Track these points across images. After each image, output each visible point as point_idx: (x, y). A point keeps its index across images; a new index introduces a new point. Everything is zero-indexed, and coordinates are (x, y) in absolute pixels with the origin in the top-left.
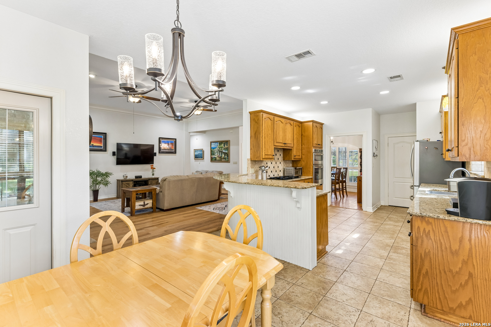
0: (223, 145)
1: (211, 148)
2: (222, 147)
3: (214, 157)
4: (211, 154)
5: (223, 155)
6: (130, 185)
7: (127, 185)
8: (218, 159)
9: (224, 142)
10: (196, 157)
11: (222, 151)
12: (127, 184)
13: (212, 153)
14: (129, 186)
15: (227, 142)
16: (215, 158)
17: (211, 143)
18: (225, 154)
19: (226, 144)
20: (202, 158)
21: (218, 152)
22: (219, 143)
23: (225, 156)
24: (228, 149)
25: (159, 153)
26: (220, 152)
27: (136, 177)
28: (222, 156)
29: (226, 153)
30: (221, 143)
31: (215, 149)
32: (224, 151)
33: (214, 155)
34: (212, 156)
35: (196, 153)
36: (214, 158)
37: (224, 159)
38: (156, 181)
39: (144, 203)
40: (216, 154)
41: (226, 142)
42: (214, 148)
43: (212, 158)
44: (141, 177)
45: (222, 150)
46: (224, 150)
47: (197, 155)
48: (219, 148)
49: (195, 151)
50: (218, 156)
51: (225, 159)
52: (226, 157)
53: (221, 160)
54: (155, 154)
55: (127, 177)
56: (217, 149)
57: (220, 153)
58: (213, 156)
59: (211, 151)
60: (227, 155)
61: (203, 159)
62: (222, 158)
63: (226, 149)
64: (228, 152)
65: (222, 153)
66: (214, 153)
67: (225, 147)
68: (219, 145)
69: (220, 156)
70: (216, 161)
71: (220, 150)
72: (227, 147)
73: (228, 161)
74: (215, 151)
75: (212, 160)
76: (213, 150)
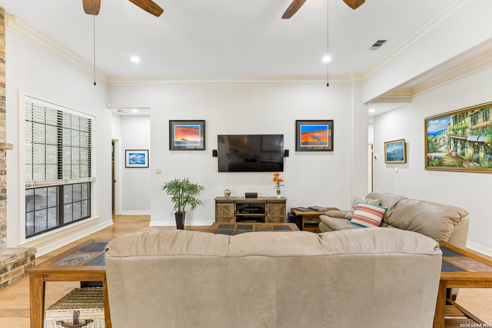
0: (468, 120)
1: (427, 134)
2: (466, 127)
3: (435, 158)
4: (427, 150)
5: (469, 151)
6: (229, 210)
7: (225, 210)
8: (449, 161)
9: (472, 109)
10: (389, 158)
11: (465, 141)
12: (224, 207)
13: (430, 147)
14: (228, 212)
15: (488, 109)
16: (440, 159)
17: (426, 122)
19: (481, 115)
20: (402, 159)
21: (449, 142)
22: (455, 119)
23: (476, 152)
25: (296, 150)
26: (455, 143)
27: (248, 196)
28: (463, 154)
29: (482, 143)
30: (459, 115)
31: (440, 136)
32: (474, 138)
33: (435, 152)
34: (429, 155)
35: (390, 150)
36: (437, 161)
37: (470, 161)
38: (280, 207)
39: (76, 315)
40: (443, 149)
41: (482, 110)
42: (435, 135)
43: (431, 160)
44: (255, 196)
45: (463, 134)
46: (473, 134)
47: (391, 154)
48: (452, 132)
49: (387, 144)
50: (450, 154)
51: (477, 161)
52: (481, 154)
53: (461, 165)
54: (287, 153)
55: (229, 194)
56: (445, 135)
57: (456, 146)
58: (433, 155)
59: (427, 142)
60: (486, 150)
61: (406, 162)
62: (462, 159)
63: (483, 132)
64: (490, 141)
65: (466, 146)
66: (437, 147)
67: (477, 126)
68: (452, 124)
69: (457, 154)
70: (442, 166)
71: (457, 137)
72: (485, 123)
73: (489, 167)
74: (438, 141)
75: (430, 166)
76: (432, 139)
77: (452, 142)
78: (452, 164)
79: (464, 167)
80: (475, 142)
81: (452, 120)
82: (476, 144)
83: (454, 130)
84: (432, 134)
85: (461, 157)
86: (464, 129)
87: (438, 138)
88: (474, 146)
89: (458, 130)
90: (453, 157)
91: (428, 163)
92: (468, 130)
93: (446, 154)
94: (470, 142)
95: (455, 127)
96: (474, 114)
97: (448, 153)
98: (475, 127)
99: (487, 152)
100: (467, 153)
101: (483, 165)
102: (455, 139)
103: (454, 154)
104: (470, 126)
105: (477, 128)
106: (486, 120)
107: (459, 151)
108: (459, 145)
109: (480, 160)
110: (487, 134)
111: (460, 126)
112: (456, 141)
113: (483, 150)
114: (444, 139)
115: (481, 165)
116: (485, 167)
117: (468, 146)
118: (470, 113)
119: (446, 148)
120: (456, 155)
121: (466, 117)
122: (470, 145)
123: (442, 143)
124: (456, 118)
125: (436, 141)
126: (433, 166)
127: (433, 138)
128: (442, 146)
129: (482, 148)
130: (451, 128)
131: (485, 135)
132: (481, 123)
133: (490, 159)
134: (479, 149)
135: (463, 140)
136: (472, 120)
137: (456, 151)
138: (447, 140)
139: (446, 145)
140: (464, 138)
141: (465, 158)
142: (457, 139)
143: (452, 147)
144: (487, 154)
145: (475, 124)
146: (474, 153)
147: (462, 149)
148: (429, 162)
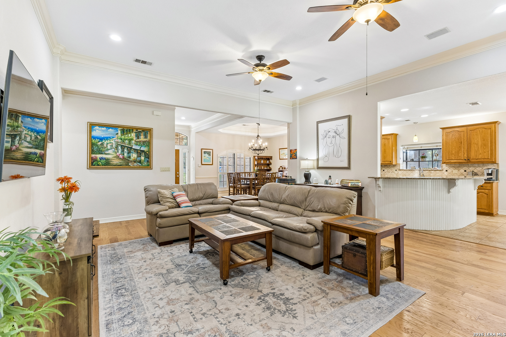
0: (133, 135)
1: (91, 138)
2: (132, 139)
3: (101, 159)
4: (93, 152)
5: (134, 156)
8: (116, 162)
9: (136, 129)
11: (131, 148)
13: (95, 149)
15: (147, 131)
16: (107, 160)
17: (92, 126)
18: (139, 153)
19: (142, 134)
21: (117, 147)
23: (139, 156)
24: (149, 144)
26: (123, 149)
28: (129, 157)
29: (143, 151)
30: (126, 130)
31: (108, 142)
32: (138, 148)
33: (101, 154)
34: (93, 155)
36: (103, 161)
37: (135, 162)
40: (110, 152)
41: (143, 131)
42: (101, 139)
43: (96, 160)
45: (130, 143)
46: (137, 145)
48: (119, 140)
50: (118, 157)
51: (140, 162)
52: (143, 158)
53: (127, 165)
56: (113, 142)
57: (123, 151)
58: (99, 156)
59: (92, 145)
60: (145, 156)
62: (129, 160)
63: (144, 144)
64: (148, 151)
65: (131, 152)
66: (104, 149)
67: (140, 140)
68: (120, 134)
69: (124, 156)
70: (109, 165)
71: (124, 145)
72: (145, 140)
73: (147, 166)
74: (105, 145)
75: (94, 165)
76: (97, 143)
77: (120, 148)
78: (119, 164)
79: (130, 166)
80: (138, 150)
81: (119, 132)
82: (139, 151)
83: (121, 139)
84: (98, 138)
85: (127, 159)
86: (130, 140)
87: (105, 143)
88: (137, 152)
89: (126, 140)
90: (121, 159)
91: (92, 163)
92: (133, 142)
93: (113, 156)
94: (134, 149)
95: (123, 137)
96: (138, 132)
97: (115, 155)
98: (138, 140)
99: (146, 157)
100: (132, 156)
101: (143, 164)
102: (122, 146)
103: (121, 156)
104: (135, 139)
105: (140, 142)
106: (146, 138)
107: (126, 155)
108: (125, 150)
109: (142, 161)
110: (146, 146)
111: (127, 138)
112: (123, 147)
113: (143, 155)
114: (111, 144)
115: (142, 164)
116: (145, 166)
117: (133, 152)
118: (135, 131)
119: (113, 151)
120: (124, 158)
121: (132, 132)
122: (135, 152)
123: (109, 147)
124: (123, 131)
125: (102, 144)
126: (98, 165)
127: (99, 142)
128: (109, 149)
129: (143, 154)
130: (119, 137)
131: (145, 147)
132: (142, 138)
133: (148, 161)
134: (141, 155)
135: (129, 147)
136: (136, 135)
137: (124, 155)
138: (114, 146)
139: (113, 149)
140: (130, 146)
141: (131, 160)
142: (124, 146)
143: (120, 151)
144: (146, 158)
145: (138, 138)
146: (138, 157)
147: (128, 153)
148: (94, 162)
